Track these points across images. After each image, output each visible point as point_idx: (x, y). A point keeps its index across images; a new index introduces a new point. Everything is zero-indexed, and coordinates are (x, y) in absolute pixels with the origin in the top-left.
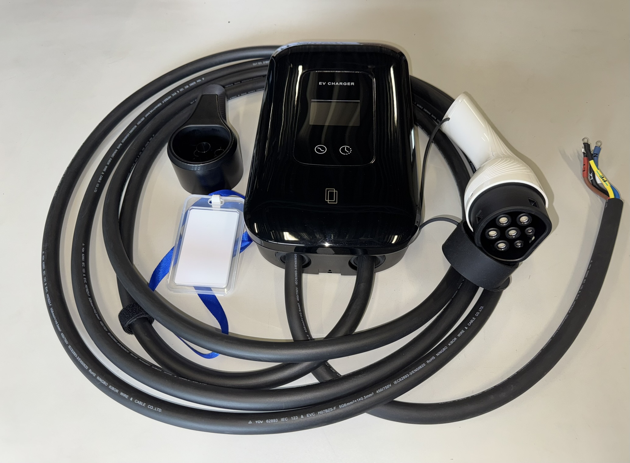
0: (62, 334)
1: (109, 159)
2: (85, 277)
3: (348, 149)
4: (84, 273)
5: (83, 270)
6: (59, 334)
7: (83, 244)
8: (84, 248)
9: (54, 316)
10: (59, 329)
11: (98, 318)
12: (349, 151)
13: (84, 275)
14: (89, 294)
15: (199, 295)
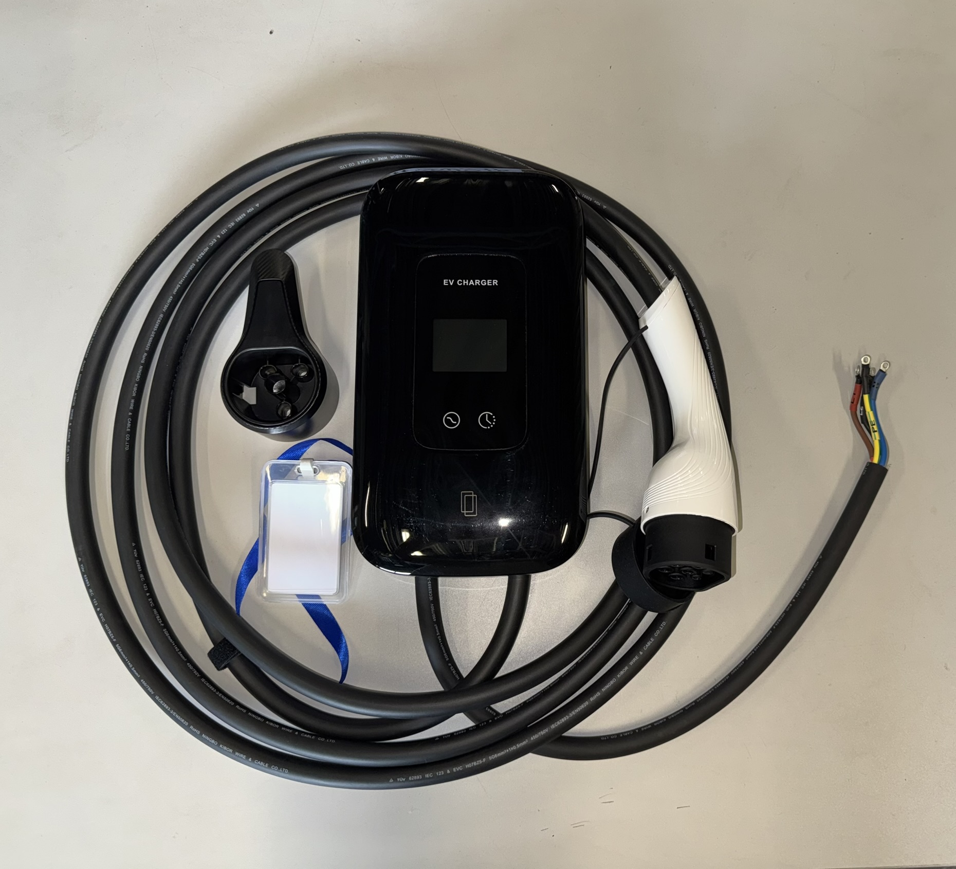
0: (142, 681)
1: (134, 387)
2: (149, 597)
3: (490, 418)
4: (148, 592)
5: (144, 587)
6: (138, 680)
7: (133, 544)
8: (135, 550)
9: (124, 656)
10: (137, 674)
11: (183, 658)
12: (492, 421)
13: (148, 594)
14: (162, 623)
15: (304, 606)
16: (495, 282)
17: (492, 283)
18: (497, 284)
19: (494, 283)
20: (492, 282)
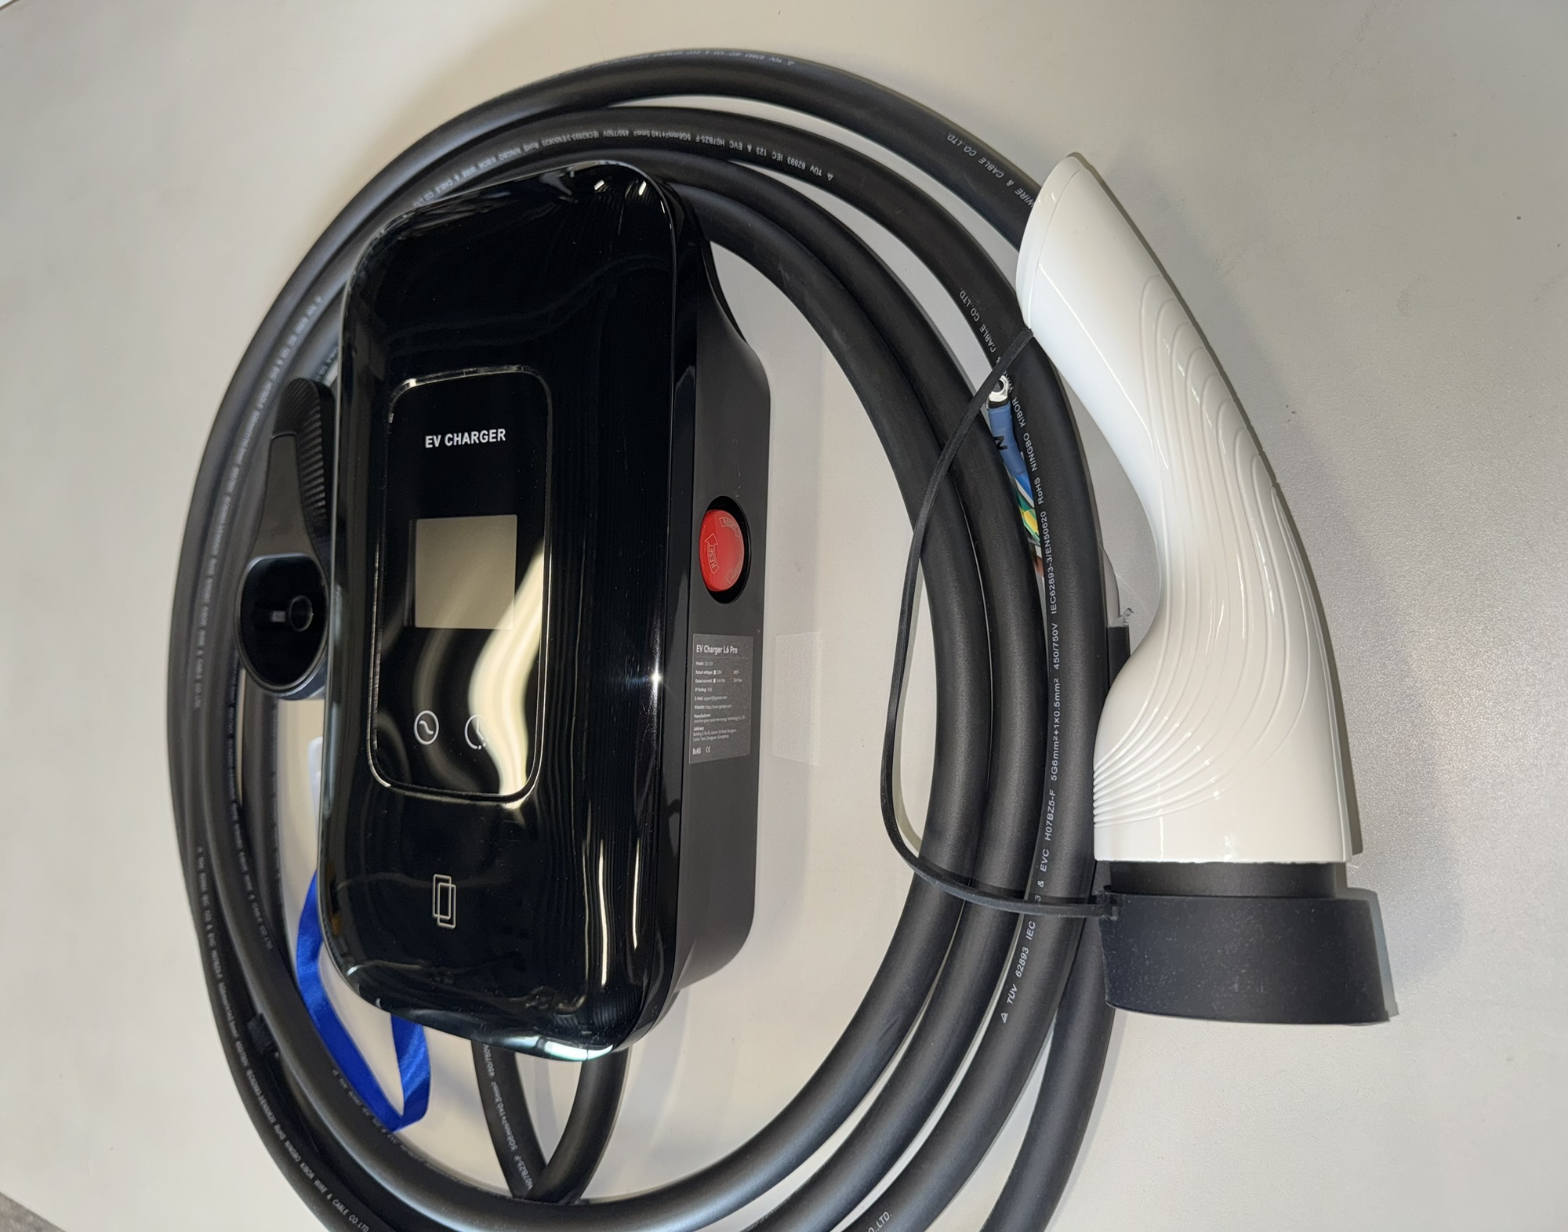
16: (502, 434)
17: (496, 438)
18: (504, 439)
19: (499, 435)
20: (496, 433)
